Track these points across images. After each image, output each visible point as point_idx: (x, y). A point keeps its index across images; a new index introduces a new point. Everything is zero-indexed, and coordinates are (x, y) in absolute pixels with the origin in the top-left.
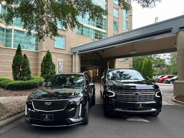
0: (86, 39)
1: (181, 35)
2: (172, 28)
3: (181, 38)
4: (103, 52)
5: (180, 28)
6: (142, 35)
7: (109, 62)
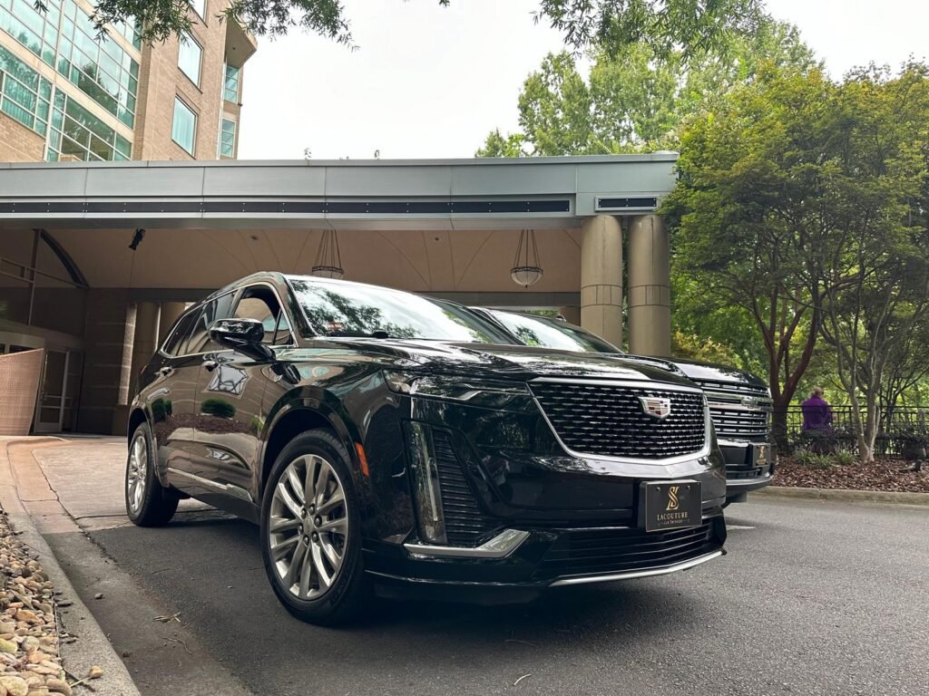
0: (11, 136)
1: (604, 229)
2: (575, 194)
3: (604, 241)
4: (133, 246)
5: (604, 203)
6: (451, 197)
7: (134, 318)
